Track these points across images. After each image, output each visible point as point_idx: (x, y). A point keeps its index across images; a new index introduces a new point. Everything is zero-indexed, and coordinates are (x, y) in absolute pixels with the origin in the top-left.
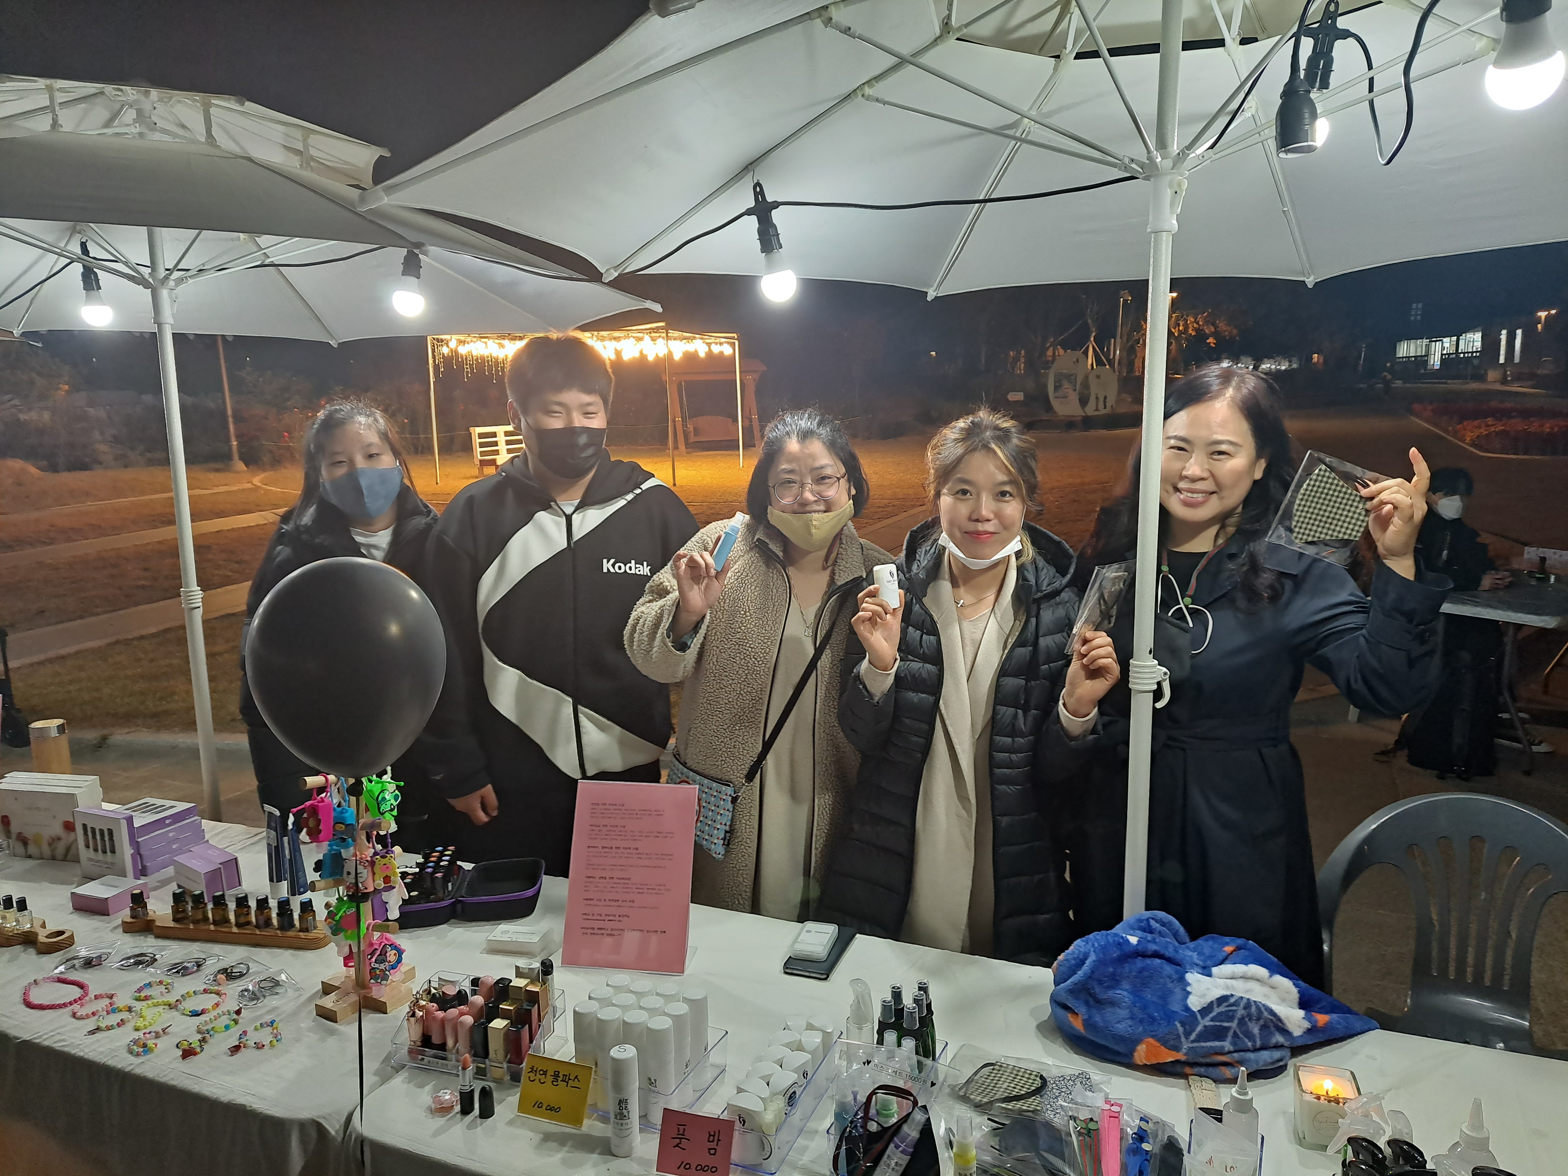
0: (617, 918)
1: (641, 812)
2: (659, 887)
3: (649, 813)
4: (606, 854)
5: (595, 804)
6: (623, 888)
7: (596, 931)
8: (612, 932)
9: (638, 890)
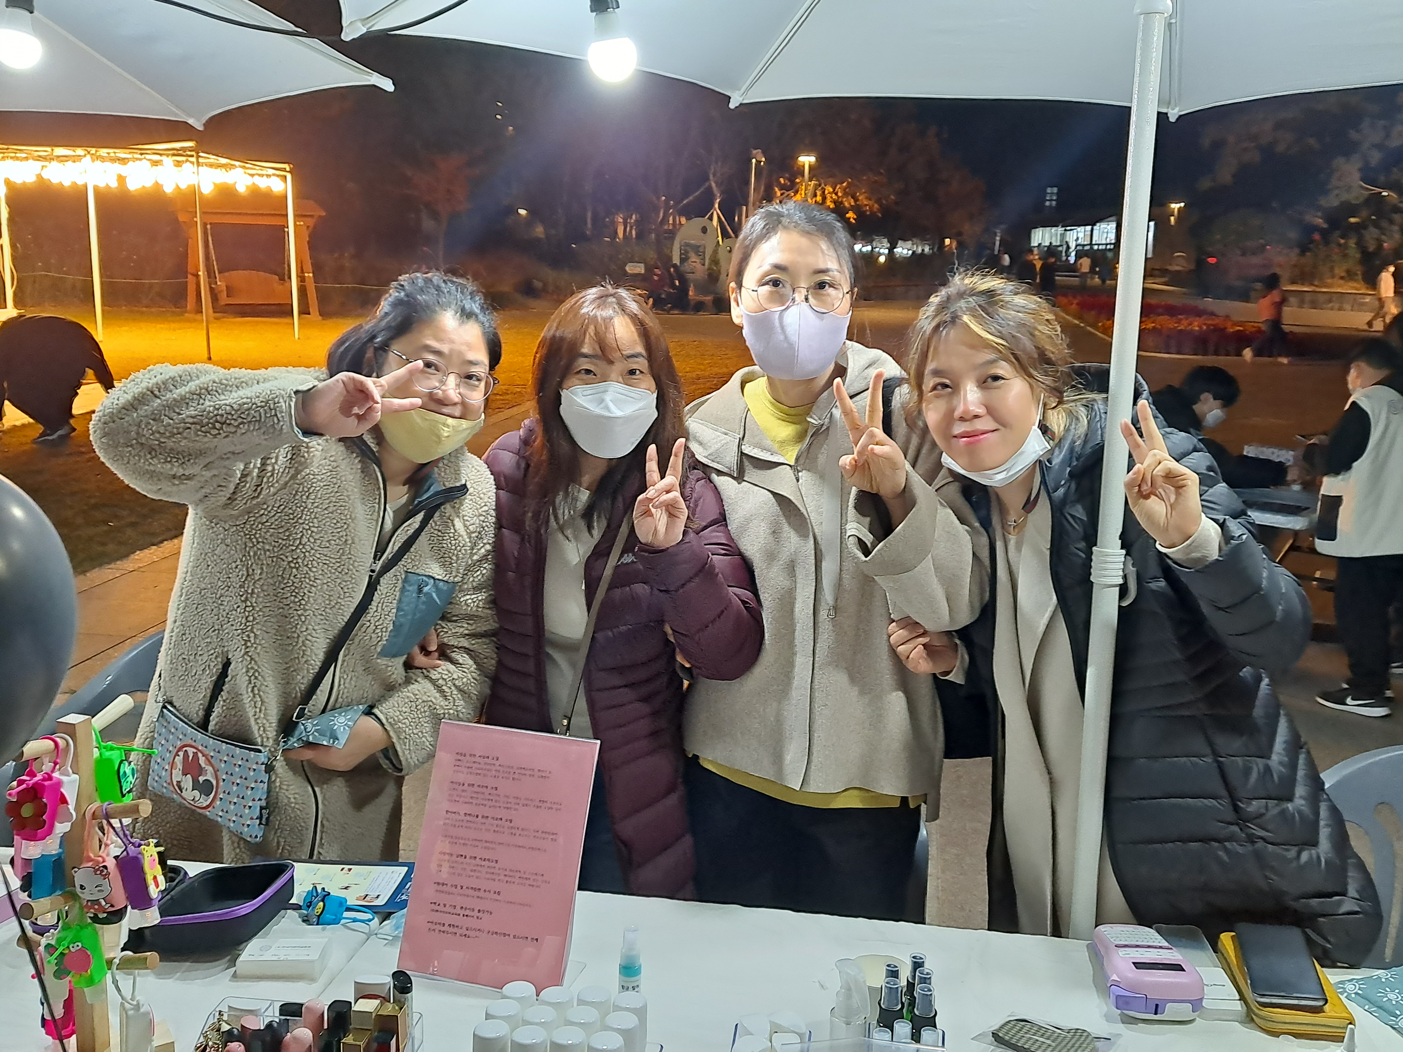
0: (476, 913)
1: (519, 771)
2: (535, 877)
3: (531, 772)
4: (469, 824)
5: (461, 754)
6: (487, 873)
7: (446, 928)
8: (467, 932)
9: (507, 878)
